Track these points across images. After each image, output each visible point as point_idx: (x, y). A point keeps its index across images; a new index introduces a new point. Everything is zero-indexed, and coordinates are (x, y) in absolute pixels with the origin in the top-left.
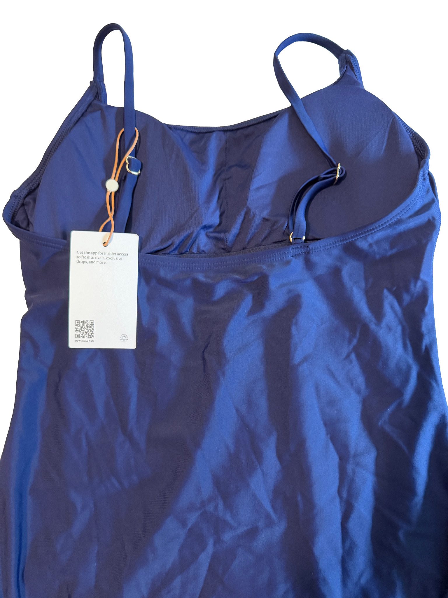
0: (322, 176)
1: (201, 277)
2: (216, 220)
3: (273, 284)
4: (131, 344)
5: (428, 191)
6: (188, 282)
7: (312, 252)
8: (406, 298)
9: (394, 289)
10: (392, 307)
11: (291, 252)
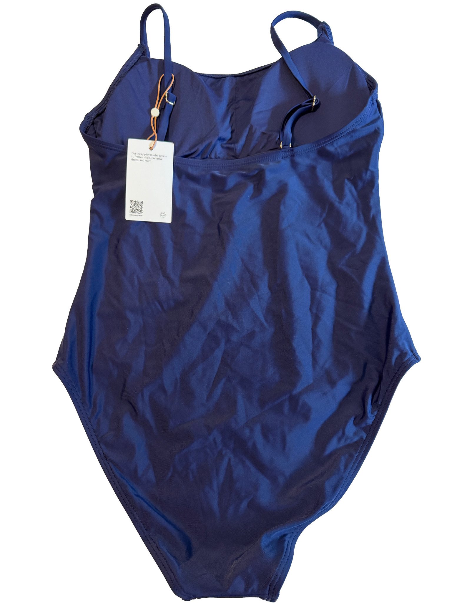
0: (303, 104)
1: (217, 173)
2: (228, 135)
3: (269, 176)
4: (168, 219)
5: (375, 112)
6: (208, 177)
7: (296, 155)
8: (360, 184)
9: (352, 178)
10: (350, 191)
11: (281, 155)
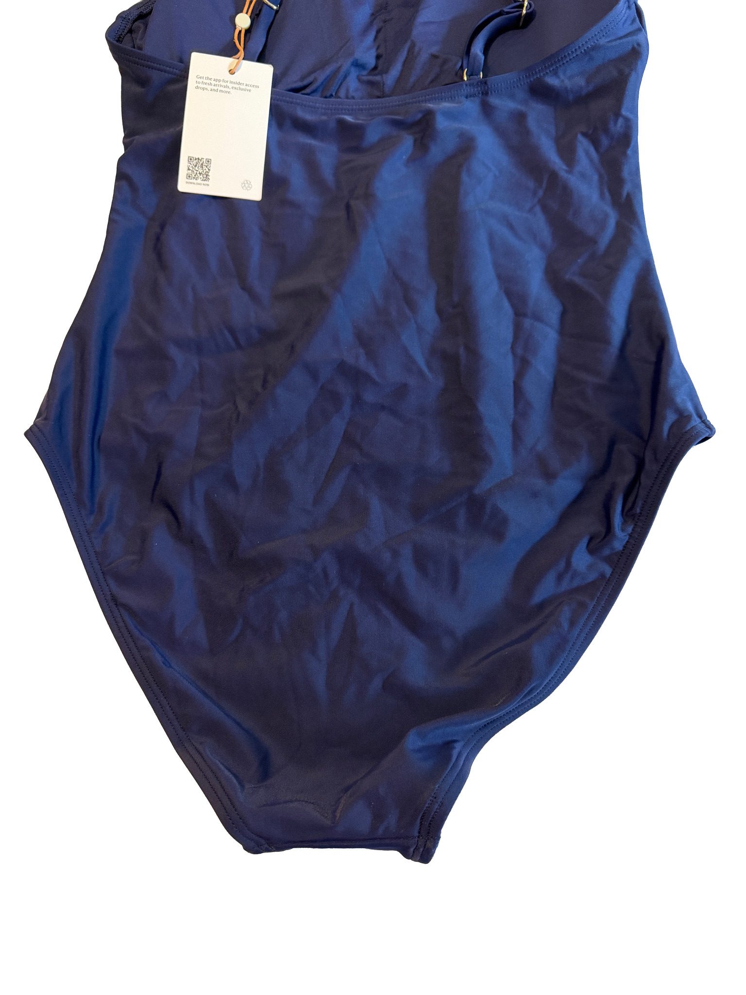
0: (506, 9)
1: (349, 118)
2: (371, 61)
3: (441, 123)
4: (255, 193)
5: (634, 21)
6: (332, 125)
7: (491, 93)
8: (605, 142)
9: (590, 132)
10: (587, 153)
11: (464, 90)
